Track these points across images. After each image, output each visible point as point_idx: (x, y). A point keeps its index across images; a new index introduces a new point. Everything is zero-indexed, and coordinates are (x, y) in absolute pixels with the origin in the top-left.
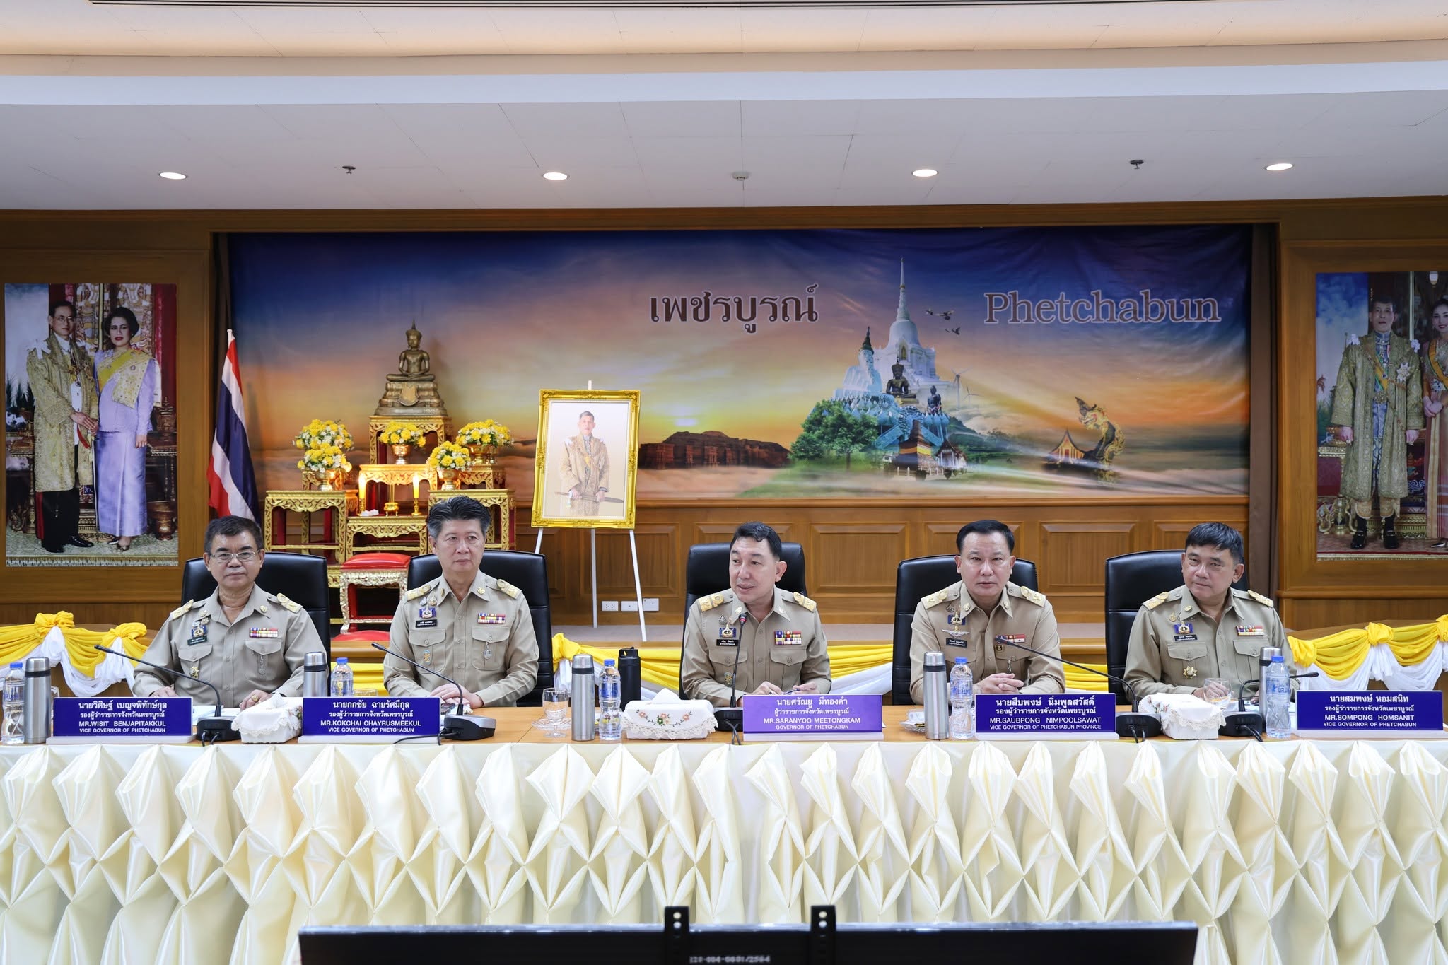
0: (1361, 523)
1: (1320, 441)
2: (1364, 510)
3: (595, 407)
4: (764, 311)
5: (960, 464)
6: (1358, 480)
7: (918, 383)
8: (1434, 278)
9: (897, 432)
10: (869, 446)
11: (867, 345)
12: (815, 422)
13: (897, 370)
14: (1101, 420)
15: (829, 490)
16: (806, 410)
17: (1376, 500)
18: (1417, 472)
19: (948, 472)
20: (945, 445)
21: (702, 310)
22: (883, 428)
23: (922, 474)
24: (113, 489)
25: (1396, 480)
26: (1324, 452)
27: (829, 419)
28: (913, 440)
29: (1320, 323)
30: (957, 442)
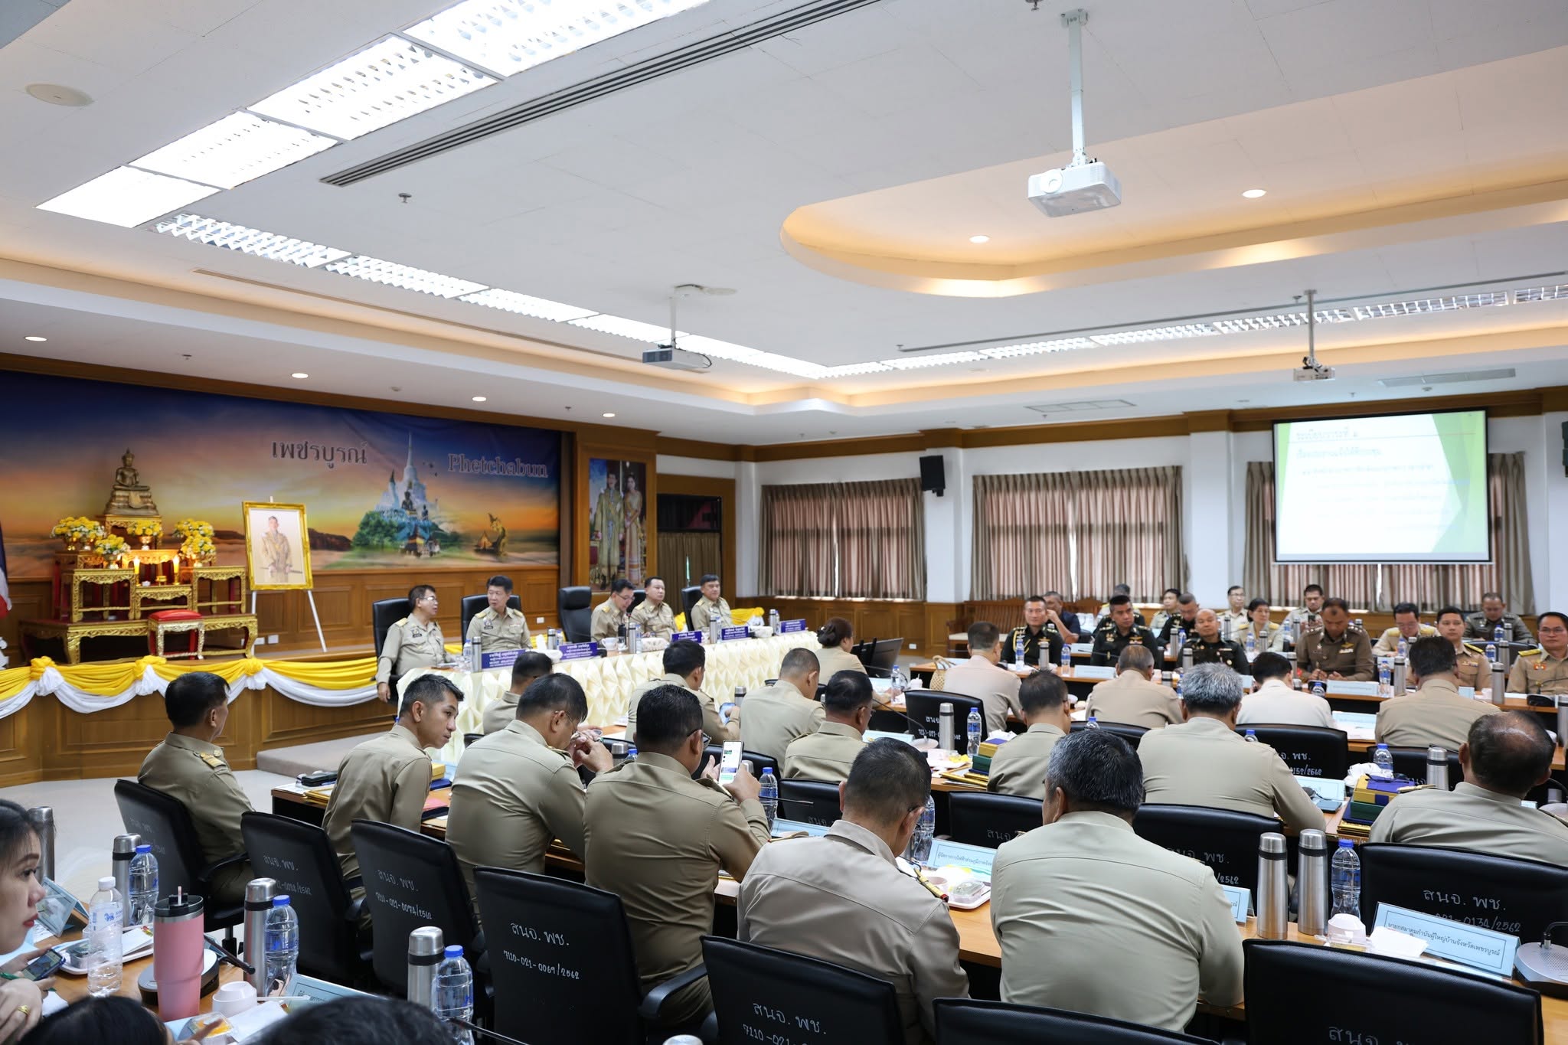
0: (604, 577)
1: (591, 540)
2: (605, 571)
3: (278, 514)
4: (338, 455)
5: (437, 549)
6: (603, 558)
7: (417, 503)
8: (628, 464)
9: (406, 531)
10: (393, 539)
11: (392, 480)
12: (365, 524)
13: (408, 495)
14: (500, 526)
15: (373, 564)
16: (360, 517)
17: (609, 566)
18: (622, 555)
19: (432, 554)
20: (430, 539)
21: (303, 452)
22: (400, 528)
23: (418, 555)
25: (616, 559)
26: (593, 544)
27: (373, 522)
28: (415, 536)
29: (591, 481)
30: (436, 536)
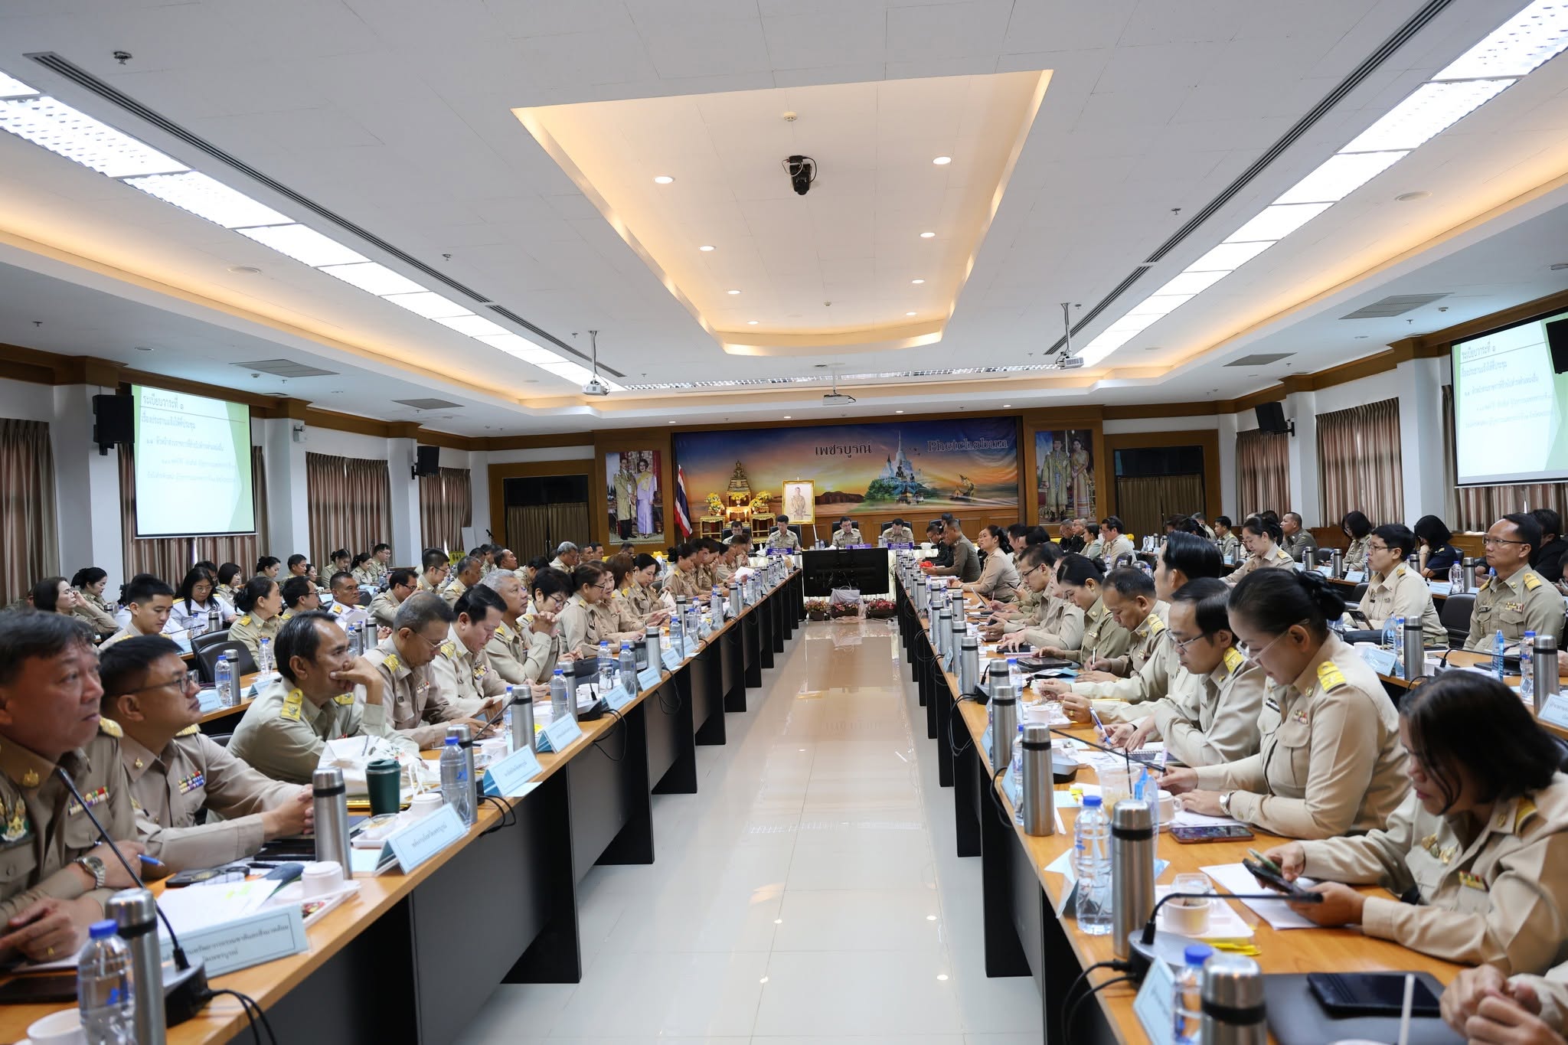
0: (1053, 513)
1: (1039, 487)
2: (1054, 509)
4: (854, 450)
5: (922, 499)
6: (1052, 499)
7: (906, 472)
8: (1073, 432)
9: (900, 489)
10: (891, 494)
11: (889, 460)
12: (872, 487)
13: (899, 468)
14: (969, 482)
15: (878, 509)
16: (869, 483)
17: (1057, 506)
18: (1070, 496)
19: (918, 502)
20: (916, 493)
21: (833, 451)
22: (895, 488)
23: (909, 503)
24: (642, 518)
25: (1064, 499)
26: (1040, 490)
27: (877, 485)
28: (906, 492)
29: (1037, 449)
30: (920, 491)
